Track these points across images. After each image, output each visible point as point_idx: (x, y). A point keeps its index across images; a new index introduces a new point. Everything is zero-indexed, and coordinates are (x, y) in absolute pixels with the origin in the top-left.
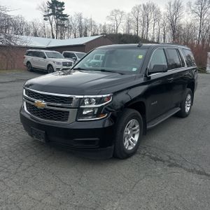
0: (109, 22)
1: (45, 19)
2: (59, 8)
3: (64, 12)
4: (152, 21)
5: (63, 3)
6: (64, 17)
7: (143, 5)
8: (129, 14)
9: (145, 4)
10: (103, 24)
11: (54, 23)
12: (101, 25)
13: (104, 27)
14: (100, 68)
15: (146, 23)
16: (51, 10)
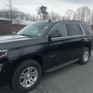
0: (66, 15)
1: (38, 14)
2: (44, 10)
3: (46, 11)
4: (86, 15)
5: (46, 7)
6: (46, 13)
7: (82, 7)
8: (75, 11)
9: (83, 7)
10: (63, 16)
11: (42, 16)
12: (62, 16)
13: (64, 17)
14: (22, 34)
15: (83, 15)
16: (41, 10)
